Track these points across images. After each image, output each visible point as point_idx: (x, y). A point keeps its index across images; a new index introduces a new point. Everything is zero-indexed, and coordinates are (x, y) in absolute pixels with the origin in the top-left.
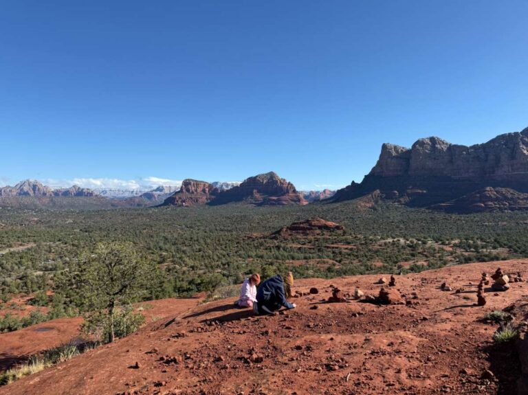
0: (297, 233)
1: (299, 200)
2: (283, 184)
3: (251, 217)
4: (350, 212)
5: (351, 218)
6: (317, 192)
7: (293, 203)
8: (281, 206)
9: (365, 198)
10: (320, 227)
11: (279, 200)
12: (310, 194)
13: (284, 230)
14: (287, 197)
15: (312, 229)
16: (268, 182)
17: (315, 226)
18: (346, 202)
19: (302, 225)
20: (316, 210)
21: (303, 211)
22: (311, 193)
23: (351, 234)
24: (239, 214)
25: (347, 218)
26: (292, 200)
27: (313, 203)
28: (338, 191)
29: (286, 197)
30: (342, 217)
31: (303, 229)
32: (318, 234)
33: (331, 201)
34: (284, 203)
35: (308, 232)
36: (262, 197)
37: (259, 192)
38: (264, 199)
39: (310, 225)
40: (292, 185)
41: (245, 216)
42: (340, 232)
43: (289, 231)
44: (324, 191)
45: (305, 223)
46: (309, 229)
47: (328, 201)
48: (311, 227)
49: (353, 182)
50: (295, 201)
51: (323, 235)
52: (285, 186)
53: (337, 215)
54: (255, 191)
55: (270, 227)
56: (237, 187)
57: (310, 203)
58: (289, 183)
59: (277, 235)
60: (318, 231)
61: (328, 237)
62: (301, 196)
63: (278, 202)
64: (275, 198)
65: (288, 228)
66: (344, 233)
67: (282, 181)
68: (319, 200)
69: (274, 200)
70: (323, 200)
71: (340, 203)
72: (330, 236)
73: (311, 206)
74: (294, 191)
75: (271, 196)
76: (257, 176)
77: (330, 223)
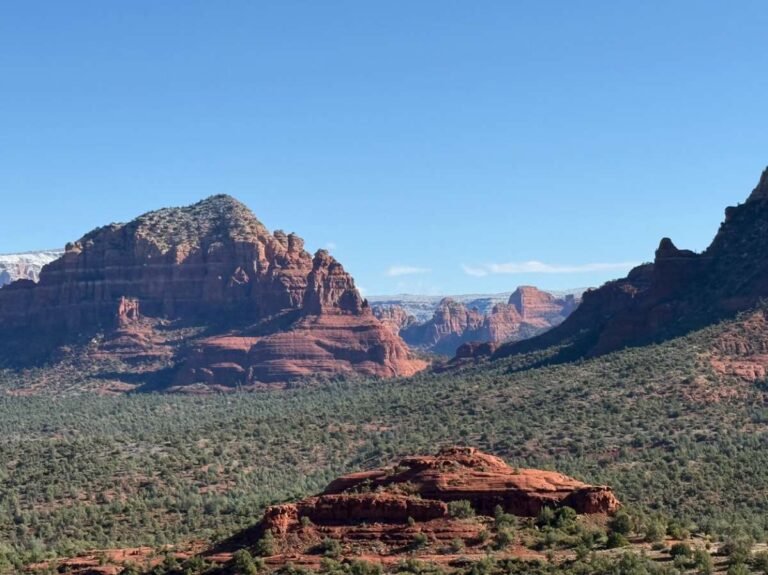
0: (357, 536)
1: (377, 352)
2: (284, 263)
3: (102, 456)
4: (653, 413)
5: (658, 443)
6: (478, 305)
7: (344, 366)
8: (278, 388)
9: (727, 332)
10: (484, 503)
11: (262, 353)
12: (439, 318)
13: (286, 521)
14: (312, 336)
15: (438, 513)
16: (200, 257)
17: (453, 495)
18: (629, 356)
19: (381, 494)
20: (468, 406)
21: (397, 409)
22: (445, 309)
23: (651, 536)
24: (35, 440)
25: (636, 444)
26: (338, 353)
27: (454, 366)
28: (589, 295)
29: (304, 336)
30: (611, 443)
31: (392, 514)
32: (471, 543)
33: (551, 351)
34: (292, 366)
35: (417, 529)
36: (171, 336)
37: (150, 308)
38: (183, 351)
39: (431, 490)
40: (334, 266)
41: (69, 452)
42: (591, 524)
43: (309, 528)
44: (517, 297)
45: (399, 478)
46: (423, 515)
47: (538, 354)
48: (435, 502)
49: (666, 244)
50: (354, 357)
51: (501, 542)
52: (297, 273)
53: (583, 429)
54: (127, 304)
55: (208, 510)
56: (25, 284)
57: (437, 369)
58: (319, 260)
59: (244, 553)
60: (474, 524)
61: (529, 555)
62: (390, 328)
63: (261, 367)
64: (242, 343)
65: (303, 511)
66: (617, 527)
67: (281, 248)
68: (484, 349)
69: (236, 355)
70: (509, 349)
71: (596, 365)
72: (538, 547)
73: (444, 383)
74: (350, 301)
75: (221, 330)
76: (135, 225)
77: (539, 479)
